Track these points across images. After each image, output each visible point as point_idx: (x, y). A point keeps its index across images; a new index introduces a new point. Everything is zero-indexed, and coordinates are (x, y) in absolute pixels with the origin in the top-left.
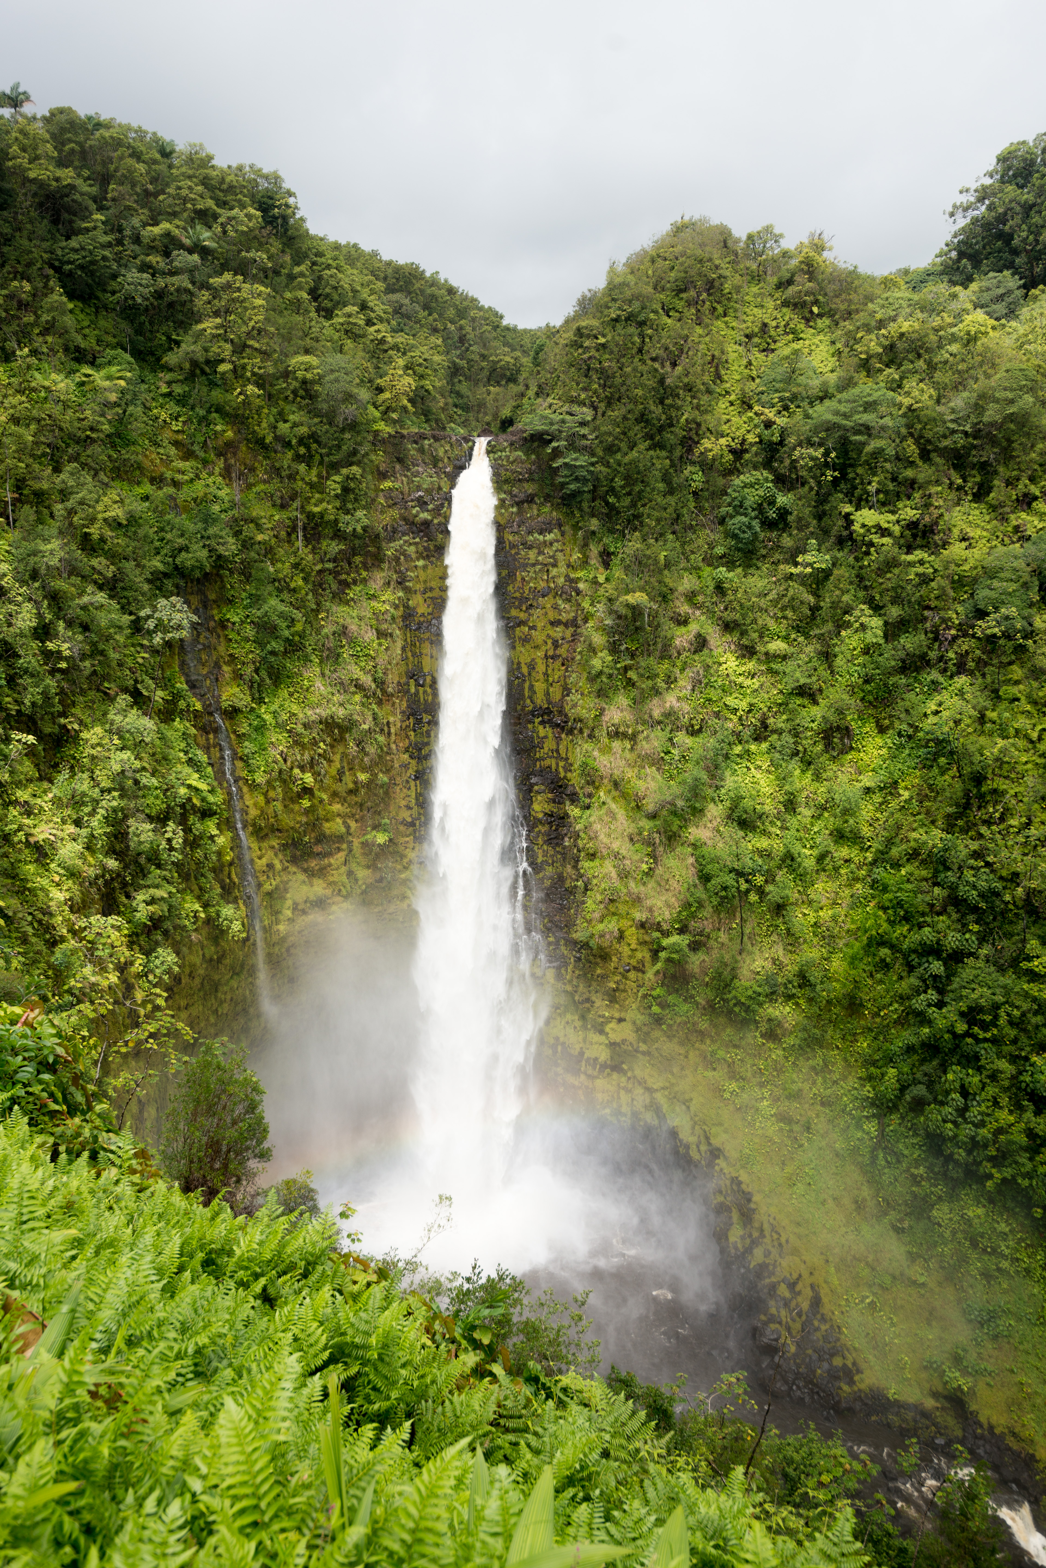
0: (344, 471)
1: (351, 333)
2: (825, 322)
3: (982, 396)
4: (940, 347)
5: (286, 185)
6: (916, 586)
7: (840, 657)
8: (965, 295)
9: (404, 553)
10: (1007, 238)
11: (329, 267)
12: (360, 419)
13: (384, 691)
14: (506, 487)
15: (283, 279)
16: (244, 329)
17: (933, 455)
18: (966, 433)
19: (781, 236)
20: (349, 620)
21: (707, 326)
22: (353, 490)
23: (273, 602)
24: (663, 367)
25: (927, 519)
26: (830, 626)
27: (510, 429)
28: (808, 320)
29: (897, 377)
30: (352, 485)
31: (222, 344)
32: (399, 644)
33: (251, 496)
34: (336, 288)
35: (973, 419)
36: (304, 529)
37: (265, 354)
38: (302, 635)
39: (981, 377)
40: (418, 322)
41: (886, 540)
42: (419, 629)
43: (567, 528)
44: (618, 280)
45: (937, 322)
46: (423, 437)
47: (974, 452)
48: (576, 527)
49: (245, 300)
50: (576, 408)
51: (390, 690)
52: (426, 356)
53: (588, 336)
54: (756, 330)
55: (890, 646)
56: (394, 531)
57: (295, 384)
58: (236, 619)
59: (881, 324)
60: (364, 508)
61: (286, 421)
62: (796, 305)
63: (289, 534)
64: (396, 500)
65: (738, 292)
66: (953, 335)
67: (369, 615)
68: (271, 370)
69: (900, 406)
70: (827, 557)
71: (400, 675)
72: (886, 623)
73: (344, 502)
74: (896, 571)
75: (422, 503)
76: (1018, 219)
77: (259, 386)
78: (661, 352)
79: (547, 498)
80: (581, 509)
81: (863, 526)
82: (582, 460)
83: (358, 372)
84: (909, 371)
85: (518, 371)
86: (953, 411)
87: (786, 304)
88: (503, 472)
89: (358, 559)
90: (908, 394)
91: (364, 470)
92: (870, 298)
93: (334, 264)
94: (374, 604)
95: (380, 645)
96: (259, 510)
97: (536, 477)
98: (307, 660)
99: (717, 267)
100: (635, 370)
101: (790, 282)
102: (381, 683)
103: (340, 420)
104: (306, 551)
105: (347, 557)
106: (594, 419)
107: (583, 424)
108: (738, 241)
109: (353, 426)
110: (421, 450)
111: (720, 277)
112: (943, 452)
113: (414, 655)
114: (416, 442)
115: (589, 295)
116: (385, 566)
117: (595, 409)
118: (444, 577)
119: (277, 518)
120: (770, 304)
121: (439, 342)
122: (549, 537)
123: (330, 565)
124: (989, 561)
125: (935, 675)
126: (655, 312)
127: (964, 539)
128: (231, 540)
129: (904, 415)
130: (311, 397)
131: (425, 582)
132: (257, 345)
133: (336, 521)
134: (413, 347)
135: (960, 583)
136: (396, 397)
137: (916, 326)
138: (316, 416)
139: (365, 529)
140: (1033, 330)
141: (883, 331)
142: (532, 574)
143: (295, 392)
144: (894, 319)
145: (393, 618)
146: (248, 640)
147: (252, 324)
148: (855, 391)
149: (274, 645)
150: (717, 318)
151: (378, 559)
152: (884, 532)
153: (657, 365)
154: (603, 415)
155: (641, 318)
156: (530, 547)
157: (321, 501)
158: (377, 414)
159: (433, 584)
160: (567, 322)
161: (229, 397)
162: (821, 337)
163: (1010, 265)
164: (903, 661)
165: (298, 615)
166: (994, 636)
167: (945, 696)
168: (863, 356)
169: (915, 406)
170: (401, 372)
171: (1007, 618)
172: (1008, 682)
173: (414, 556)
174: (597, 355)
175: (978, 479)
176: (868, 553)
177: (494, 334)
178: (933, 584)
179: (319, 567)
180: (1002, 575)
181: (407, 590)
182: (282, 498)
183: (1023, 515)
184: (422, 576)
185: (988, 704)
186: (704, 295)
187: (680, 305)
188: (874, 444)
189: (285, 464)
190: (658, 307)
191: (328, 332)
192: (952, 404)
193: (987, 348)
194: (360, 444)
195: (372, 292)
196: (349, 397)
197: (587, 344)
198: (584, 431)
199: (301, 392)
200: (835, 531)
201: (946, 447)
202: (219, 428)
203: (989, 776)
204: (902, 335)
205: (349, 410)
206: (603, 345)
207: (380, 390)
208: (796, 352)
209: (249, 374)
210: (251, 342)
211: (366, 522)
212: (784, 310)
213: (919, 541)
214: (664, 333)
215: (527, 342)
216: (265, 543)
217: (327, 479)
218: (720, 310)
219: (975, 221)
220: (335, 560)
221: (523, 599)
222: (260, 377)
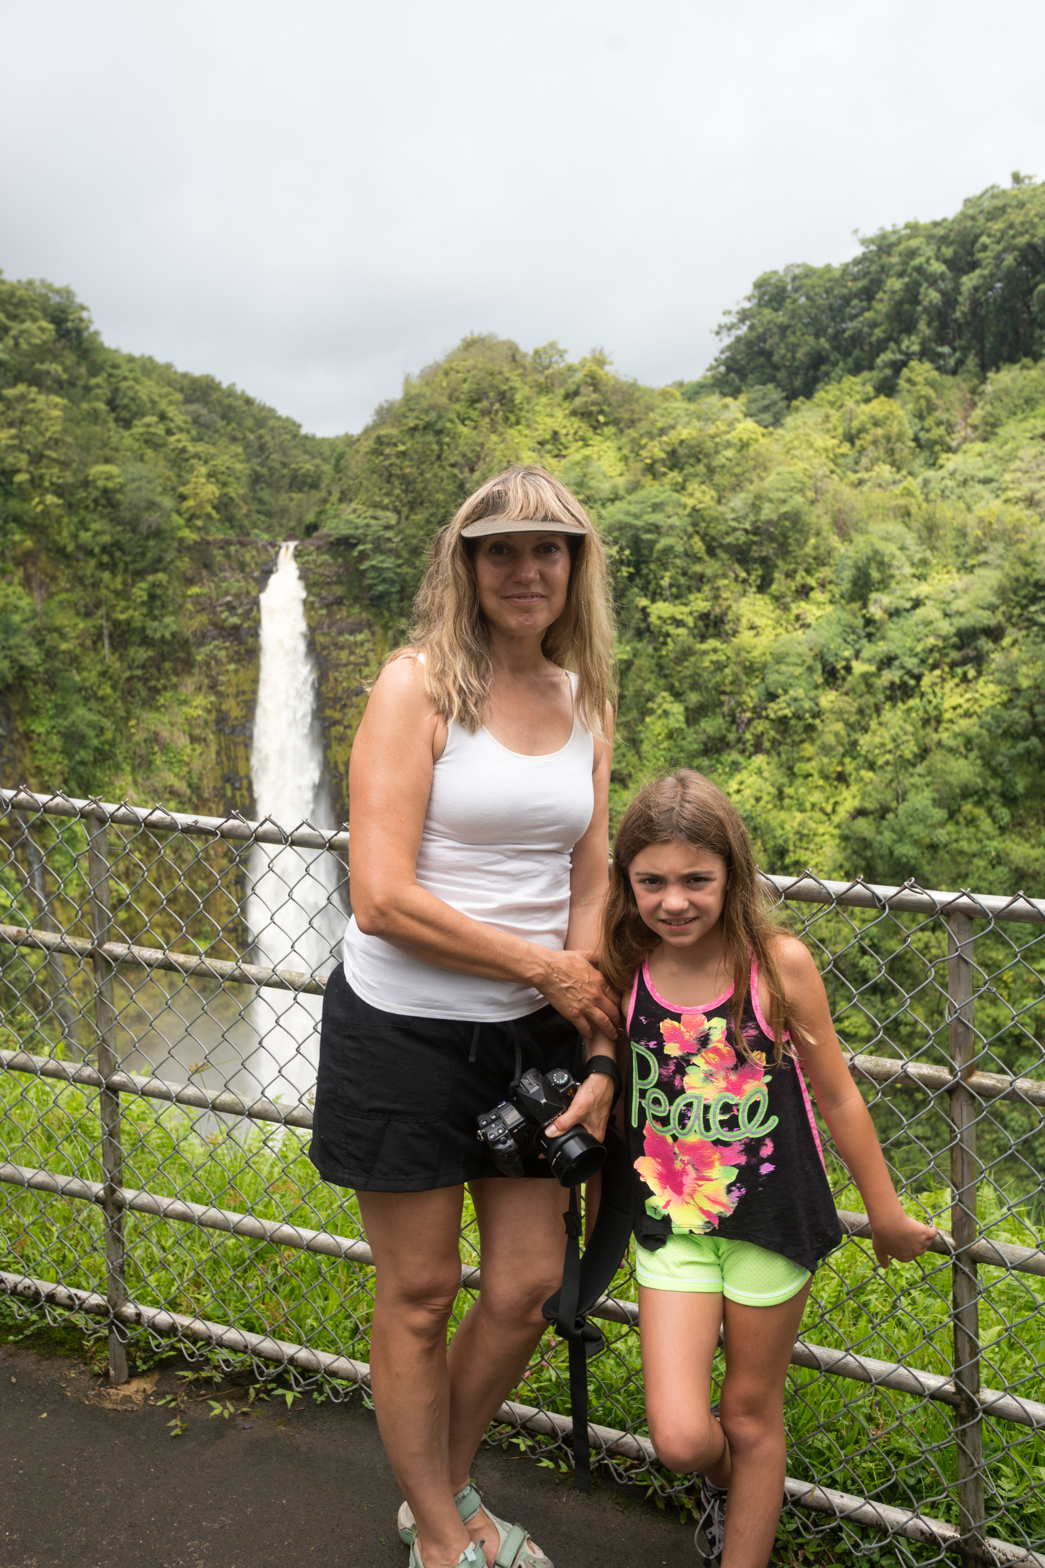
0: (150, 578)
1: (150, 442)
2: (609, 430)
3: (758, 497)
4: (717, 452)
5: (79, 299)
6: (712, 673)
7: (646, 742)
8: (736, 406)
9: (215, 658)
10: (768, 355)
11: (125, 379)
12: (164, 526)
13: (200, 797)
14: (314, 590)
15: (79, 391)
16: (40, 439)
17: (719, 551)
18: (746, 531)
19: (565, 351)
20: (160, 727)
21: (501, 434)
22: (159, 597)
23: (80, 711)
24: (462, 472)
25: (717, 610)
26: (634, 714)
27: (315, 534)
28: (595, 428)
29: (680, 480)
30: (159, 592)
31: (17, 454)
32: (214, 748)
33: (54, 605)
34: (133, 399)
35: (752, 517)
36: (111, 636)
37: (64, 464)
38: (112, 743)
39: (756, 479)
40: (217, 431)
41: (682, 631)
42: (233, 732)
43: (377, 628)
44: (414, 392)
45: (711, 430)
46: (228, 543)
47: (754, 548)
48: (386, 627)
49: (39, 412)
50: (380, 513)
51: (206, 795)
52: (228, 464)
53: (388, 444)
54: (548, 437)
55: (692, 730)
56: (204, 636)
57: (95, 493)
58: (41, 730)
59: (662, 432)
60: (172, 614)
61: (87, 530)
62: (585, 414)
63: (95, 643)
64: (203, 605)
65: (529, 402)
66: (728, 442)
67: (181, 720)
68: (70, 480)
69: (685, 506)
70: (628, 648)
71: (216, 780)
72: (687, 709)
73: (151, 609)
74: (692, 659)
75: (231, 608)
76: (776, 338)
77: (59, 495)
78: (459, 459)
79: (356, 599)
80: (389, 610)
81: (660, 618)
82: (388, 562)
83: (160, 481)
84: (691, 475)
85: (319, 478)
86: (733, 510)
87: (574, 413)
88: (311, 576)
89: (167, 665)
90: (691, 495)
91: (170, 577)
92: (650, 408)
93: (131, 376)
94: (185, 709)
95: (194, 750)
96: (62, 619)
97: (344, 579)
98: (118, 768)
99: (507, 380)
100: (435, 475)
101: (576, 393)
102: (195, 789)
103: (143, 528)
104: (114, 658)
105: (156, 663)
106: (398, 523)
107: (387, 527)
108: (525, 355)
109: (157, 534)
110: (228, 556)
111: (511, 388)
112: (727, 548)
113: (229, 759)
114: (222, 548)
115: (386, 405)
116: (196, 671)
117: (399, 513)
118: (256, 681)
119: (81, 626)
120: (559, 413)
121: (240, 450)
122: (360, 637)
123: (138, 672)
124: (777, 647)
125: (734, 756)
126: (452, 421)
127: (752, 628)
128: (34, 650)
129: (690, 515)
130: (113, 506)
131: (237, 685)
132: (54, 455)
133: (143, 628)
134: (213, 457)
135: (750, 669)
136: (200, 505)
137: (695, 433)
138: (119, 524)
139: (173, 635)
140: (797, 438)
141: (665, 438)
142: (344, 674)
143: (96, 501)
144: (673, 427)
145: (206, 723)
146: (54, 750)
147: (48, 434)
148: (641, 494)
149: (84, 755)
150: (511, 426)
151: (188, 665)
152: (679, 623)
153: (456, 471)
154: (407, 518)
155: (439, 426)
156: (342, 648)
157: (127, 608)
158: (181, 522)
159: (246, 687)
160: (367, 431)
161: (26, 507)
162: (608, 444)
163: (772, 379)
164: (705, 744)
165: (107, 723)
166: (785, 717)
167: (743, 775)
168: (648, 461)
169: (699, 506)
170: (203, 480)
171: (795, 700)
172: (801, 759)
173: (225, 660)
174: (397, 462)
175: (760, 572)
176: (665, 644)
177: (293, 443)
178: (727, 671)
179: (127, 674)
180: (788, 660)
181: (219, 694)
182: (86, 606)
183: (803, 604)
184: (234, 679)
185: (785, 780)
186: (497, 406)
187: (474, 414)
188: (663, 543)
189: (89, 572)
190: (453, 416)
191: (128, 441)
192: (732, 504)
193: (759, 454)
194: (165, 551)
195: (171, 403)
196: (152, 505)
197: (387, 451)
198: (389, 534)
199: (103, 501)
200: (633, 623)
201: (729, 544)
202: (17, 537)
203: (791, 848)
204: (682, 442)
205: (152, 518)
206: (404, 453)
207: (183, 498)
208: (587, 458)
209: (47, 484)
210: (48, 452)
211: (174, 627)
212: (573, 419)
213: (711, 631)
214: (461, 441)
215: (326, 450)
216: (69, 652)
217: (133, 585)
218: (513, 419)
219: (738, 339)
220: (143, 667)
221: (336, 700)
222: (59, 486)
